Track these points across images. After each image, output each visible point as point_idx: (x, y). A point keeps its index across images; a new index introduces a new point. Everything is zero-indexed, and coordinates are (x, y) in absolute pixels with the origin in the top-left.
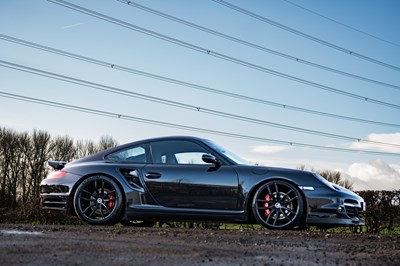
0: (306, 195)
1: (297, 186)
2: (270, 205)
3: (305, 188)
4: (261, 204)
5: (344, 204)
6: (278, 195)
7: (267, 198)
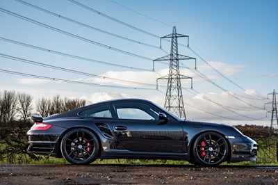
1: (224, 136)
2: (205, 149)
3: (230, 137)
4: (199, 148)
5: (253, 148)
6: (211, 142)
7: (203, 144)
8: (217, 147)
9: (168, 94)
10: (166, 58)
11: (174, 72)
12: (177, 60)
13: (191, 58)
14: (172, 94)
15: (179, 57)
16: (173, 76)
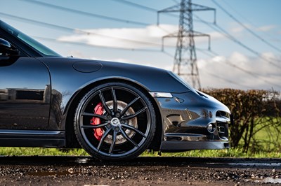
0: (161, 104)
1: (146, 92)
2: (102, 121)
3: (160, 94)
4: (87, 120)
5: (215, 119)
6: (115, 105)
7: (98, 110)
8: (131, 118)
9: (178, 57)
10: (175, 9)
11: (186, 27)
12: (190, 11)
13: (208, 9)
14: (182, 57)
15: (193, 7)
16: (184, 33)
